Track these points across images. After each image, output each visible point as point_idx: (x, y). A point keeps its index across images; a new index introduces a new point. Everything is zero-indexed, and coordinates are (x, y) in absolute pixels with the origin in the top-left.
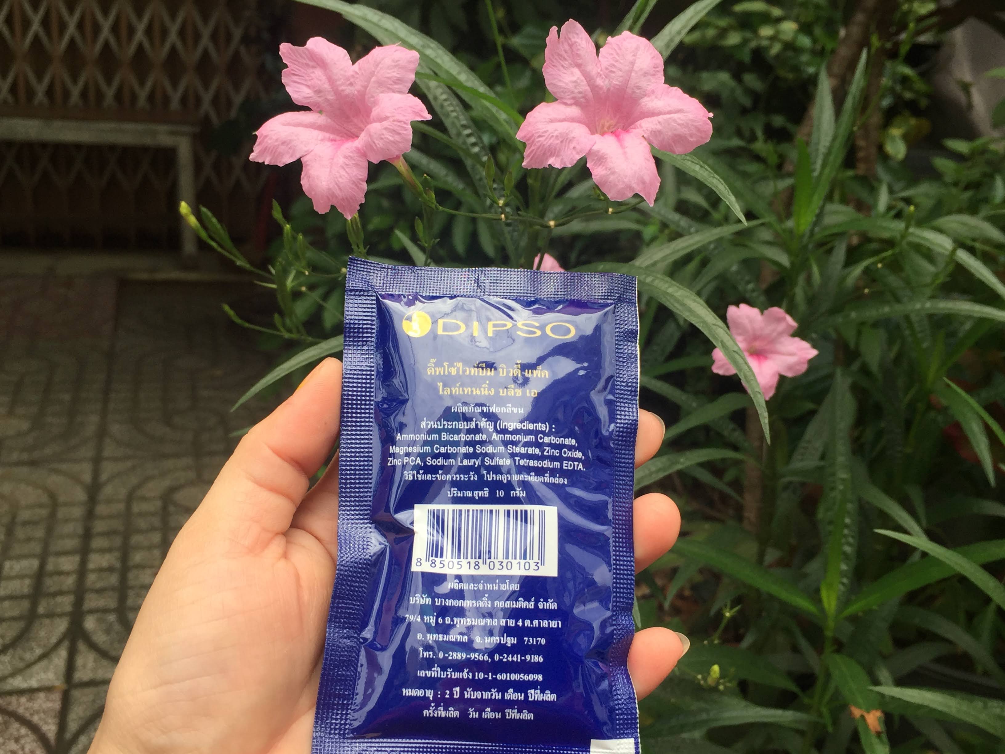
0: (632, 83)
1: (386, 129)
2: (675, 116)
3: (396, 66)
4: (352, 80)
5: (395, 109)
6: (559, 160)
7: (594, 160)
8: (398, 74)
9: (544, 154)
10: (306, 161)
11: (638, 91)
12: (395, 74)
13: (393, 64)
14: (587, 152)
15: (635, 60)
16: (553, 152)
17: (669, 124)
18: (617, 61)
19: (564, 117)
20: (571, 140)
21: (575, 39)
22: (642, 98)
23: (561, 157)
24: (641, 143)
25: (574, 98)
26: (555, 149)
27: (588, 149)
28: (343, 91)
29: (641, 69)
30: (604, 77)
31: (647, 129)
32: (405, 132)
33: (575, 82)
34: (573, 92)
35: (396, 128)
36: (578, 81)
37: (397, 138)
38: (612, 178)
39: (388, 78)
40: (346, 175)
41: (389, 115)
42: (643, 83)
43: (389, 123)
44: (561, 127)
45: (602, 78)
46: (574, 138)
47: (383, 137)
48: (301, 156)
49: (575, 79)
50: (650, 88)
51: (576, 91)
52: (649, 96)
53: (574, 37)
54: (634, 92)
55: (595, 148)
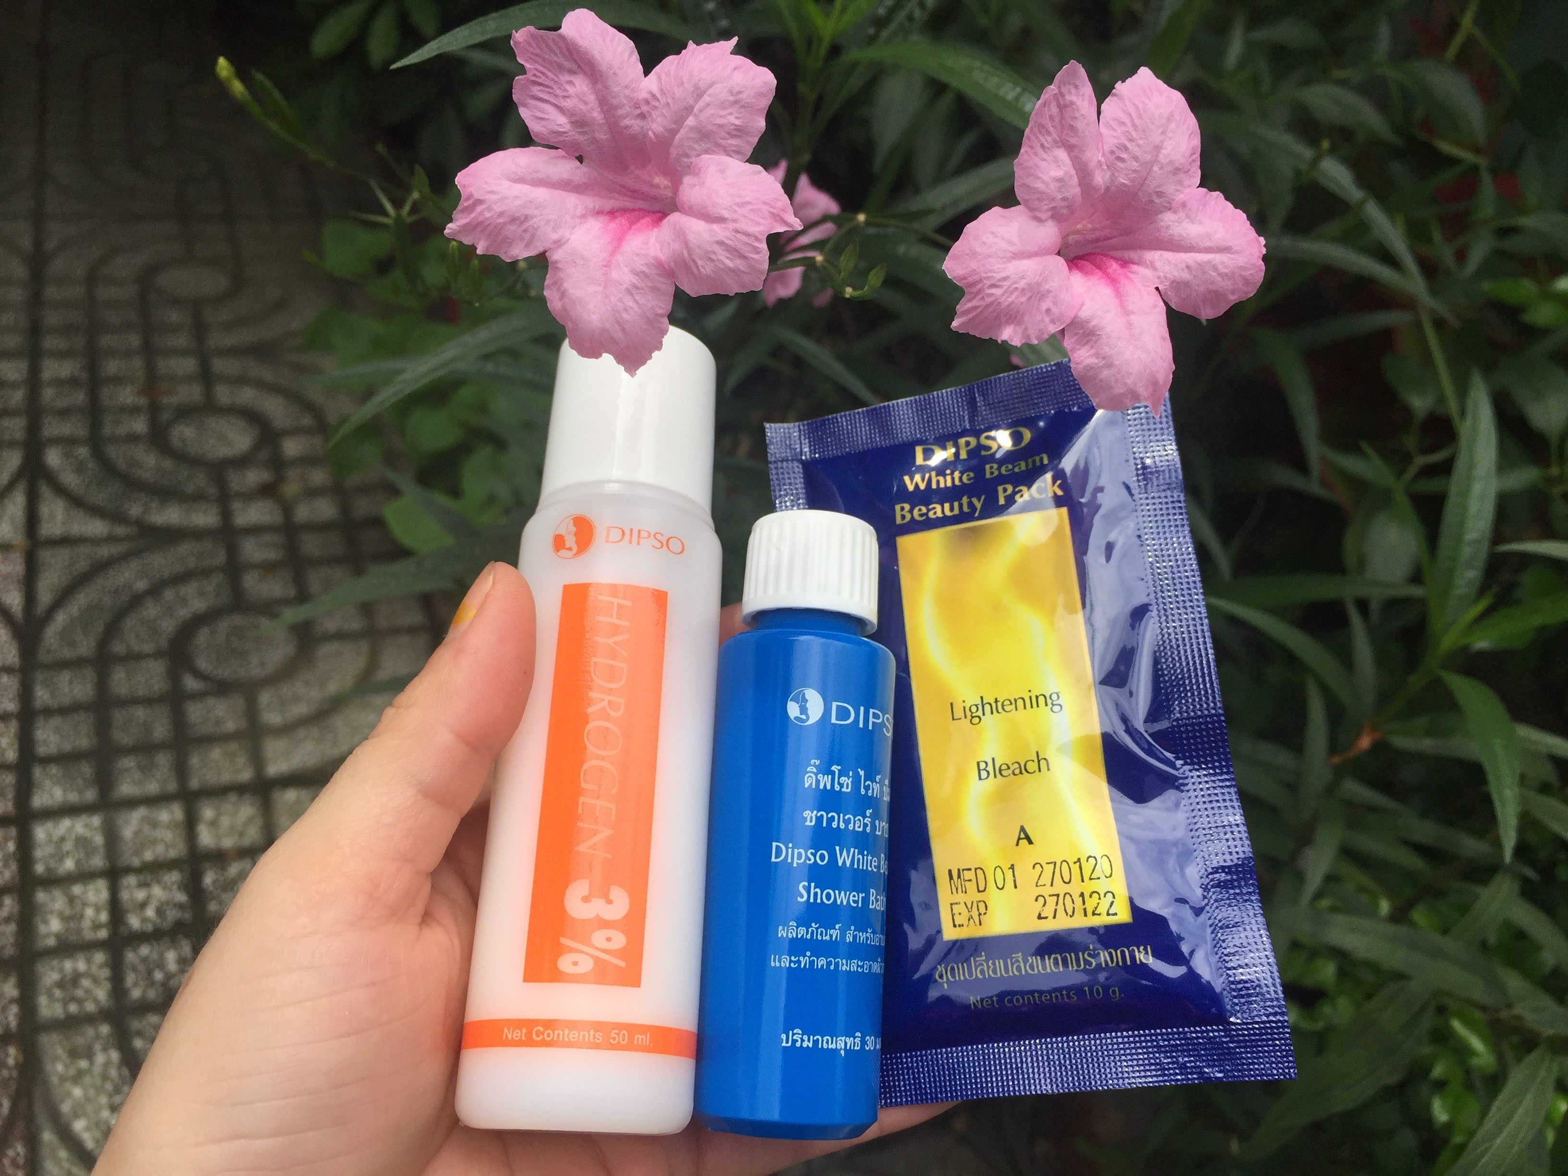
0: (1152, 185)
1: (721, 243)
2: (1216, 258)
3: (736, 102)
4: (645, 109)
5: (738, 205)
6: (1020, 330)
7: (1076, 334)
8: (737, 118)
9: (997, 318)
10: (556, 262)
11: (1157, 201)
12: (732, 119)
13: (731, 98)
14: (1068, 321)
15: (1162, 142)
16: (1012, 316)
17: (1204, 273)
18: (1131, 140)
19: (1036, 249)
20: (1043, 295)
21: (1071, 97)
22: (1161, 212)
23: (1024, 326)
24: (1155, 306)
25: (1054, 208)
26: (1018, 312)
27: (1072, 315)
28: (627, 127)
29: (1171, 162)
30: (1106, 167)
31: (1166, 277)
32: (755, 256)
33: (1060, 180)
34: (1053, 199)
35: (739, 246)
36: (1066, 178)
37: (739, 263)
38: (1105, 373)
39: (721, 126)
40: (635, 306)
41: (726, 214)
42: (1170, 188)
43: (728, 234)
44: (1029, 268)
45: (1103, 170)
46: (1049, 291)
47: (713, 257)
48: (546, 248)
49: (1059, 173)
50: (1181, 197)
51: (1060, 196)
52: (1175, 212)
53: (1070, 92)
54: (1152, 201)
55: (1084, 314)
